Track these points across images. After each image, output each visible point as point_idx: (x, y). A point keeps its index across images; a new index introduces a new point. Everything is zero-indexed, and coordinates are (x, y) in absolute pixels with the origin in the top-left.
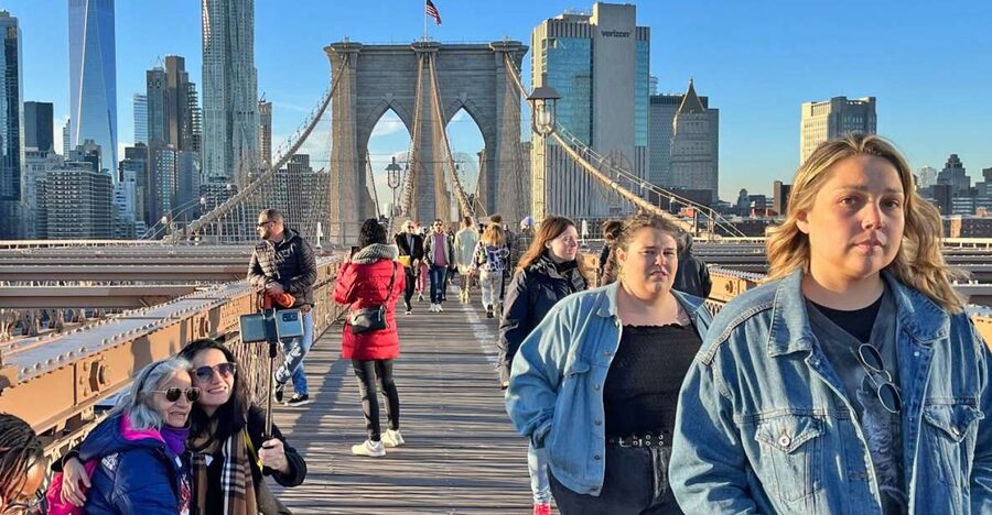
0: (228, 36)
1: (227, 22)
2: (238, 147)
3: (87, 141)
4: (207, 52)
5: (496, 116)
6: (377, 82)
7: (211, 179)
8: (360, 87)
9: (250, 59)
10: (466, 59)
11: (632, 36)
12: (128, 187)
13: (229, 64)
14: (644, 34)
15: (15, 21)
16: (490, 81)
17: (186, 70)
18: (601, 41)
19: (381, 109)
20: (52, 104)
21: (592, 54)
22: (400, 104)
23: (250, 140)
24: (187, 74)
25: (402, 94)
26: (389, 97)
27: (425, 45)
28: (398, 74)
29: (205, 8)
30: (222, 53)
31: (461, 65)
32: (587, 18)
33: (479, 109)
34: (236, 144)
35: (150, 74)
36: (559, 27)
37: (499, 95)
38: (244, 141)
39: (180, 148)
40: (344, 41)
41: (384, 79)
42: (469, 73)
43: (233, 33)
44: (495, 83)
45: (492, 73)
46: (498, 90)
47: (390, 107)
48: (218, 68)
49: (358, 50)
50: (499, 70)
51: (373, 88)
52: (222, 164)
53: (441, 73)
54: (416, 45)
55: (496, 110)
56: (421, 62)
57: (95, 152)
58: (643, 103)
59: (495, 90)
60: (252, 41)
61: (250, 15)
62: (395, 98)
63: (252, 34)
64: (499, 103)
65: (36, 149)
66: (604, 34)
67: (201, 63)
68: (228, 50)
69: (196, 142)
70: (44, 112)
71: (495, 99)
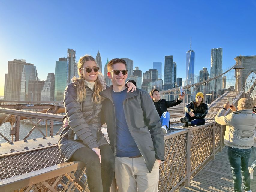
0: (216, 63)
1: (216, 60)
6: (249, 65)
8: (244, 67)
9: (221, 67)
13: (216, 68)
15: (176, 64)
17: (207, 70)
19: (250, 72)
22: (255, 71)
28: (255, 63)
34: (217, 84)
35: (200, 72)
39: (205, 85)
40: (240, 56)
41: (251, 65)
47: (253, 71)
48: (214, 69)
49: (244, 58)
51: (248, 67)
52: (214, 88)
61: (221, 58)
62: (254, 69)
68: (216, 66)
69: (209, 84)
70: (181, 79)
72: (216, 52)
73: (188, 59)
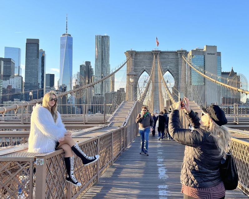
0: (102, 56)
1: (102, 52)
2: (105, 86)
3: (63, 84)
4: (96, 60)
5: (178, 73)
6: (140, 63)
7: (96, 95)
8: (135, 64)
9: (108, 62)
10: (169, 56)
11: (216, 55)
12: (73, 97)
13: (102, 63)
14: (219, 54)
15: (44, 52)
16: (177, 63)
17: (91, 65)
18: (207, 56)
19: (142, 71)
20: (54, 74)
21: (204, 59)
22: (148, 70)
23: (108, 84)
24: (91, 66)
25: (149, 67)
26: (145, 67)
27: (156, 51)
28: (147, 60)
29: (96, 48)
30: (101, 60)
31: (167, 57)
32: (203, 50)
33: (173, 71)
34: (104, 85)
35: (81, 66)
36: (195, 52)
37: (180, 67)
38: (106, 84)
40: (131, 50)
41: (143, 62)
42: (170, 60)
43: (104, 55)
44: (178, 63)
45: (177, 60)
46: (179, 65)
47: (145, 71)
48: (99, 64)
49: (135, 53)
50: (179, 59)
51: (140, 65)
52: (100, 91)
53: (161, 60)
54: (153, 51)
55: (178, 71)
56: (154, 56)
57: (65, 87)
58: (220, 73)
59: (178, 65)
60: (109, 57)
61: (108, 50)
62: (146, 68)
63: (109, 55)
64: (179, 69)
65: (49, 87)
66: (208, 54)
67: (95, 63)
68: (102, 59)
70: (52, 77)
71: (178, 68)
72: (102, 41)
73: (62, 46)
